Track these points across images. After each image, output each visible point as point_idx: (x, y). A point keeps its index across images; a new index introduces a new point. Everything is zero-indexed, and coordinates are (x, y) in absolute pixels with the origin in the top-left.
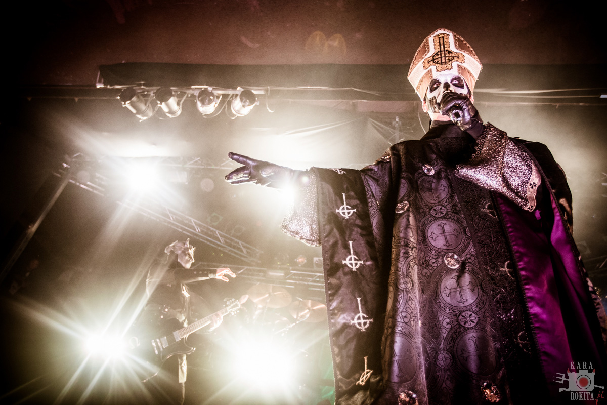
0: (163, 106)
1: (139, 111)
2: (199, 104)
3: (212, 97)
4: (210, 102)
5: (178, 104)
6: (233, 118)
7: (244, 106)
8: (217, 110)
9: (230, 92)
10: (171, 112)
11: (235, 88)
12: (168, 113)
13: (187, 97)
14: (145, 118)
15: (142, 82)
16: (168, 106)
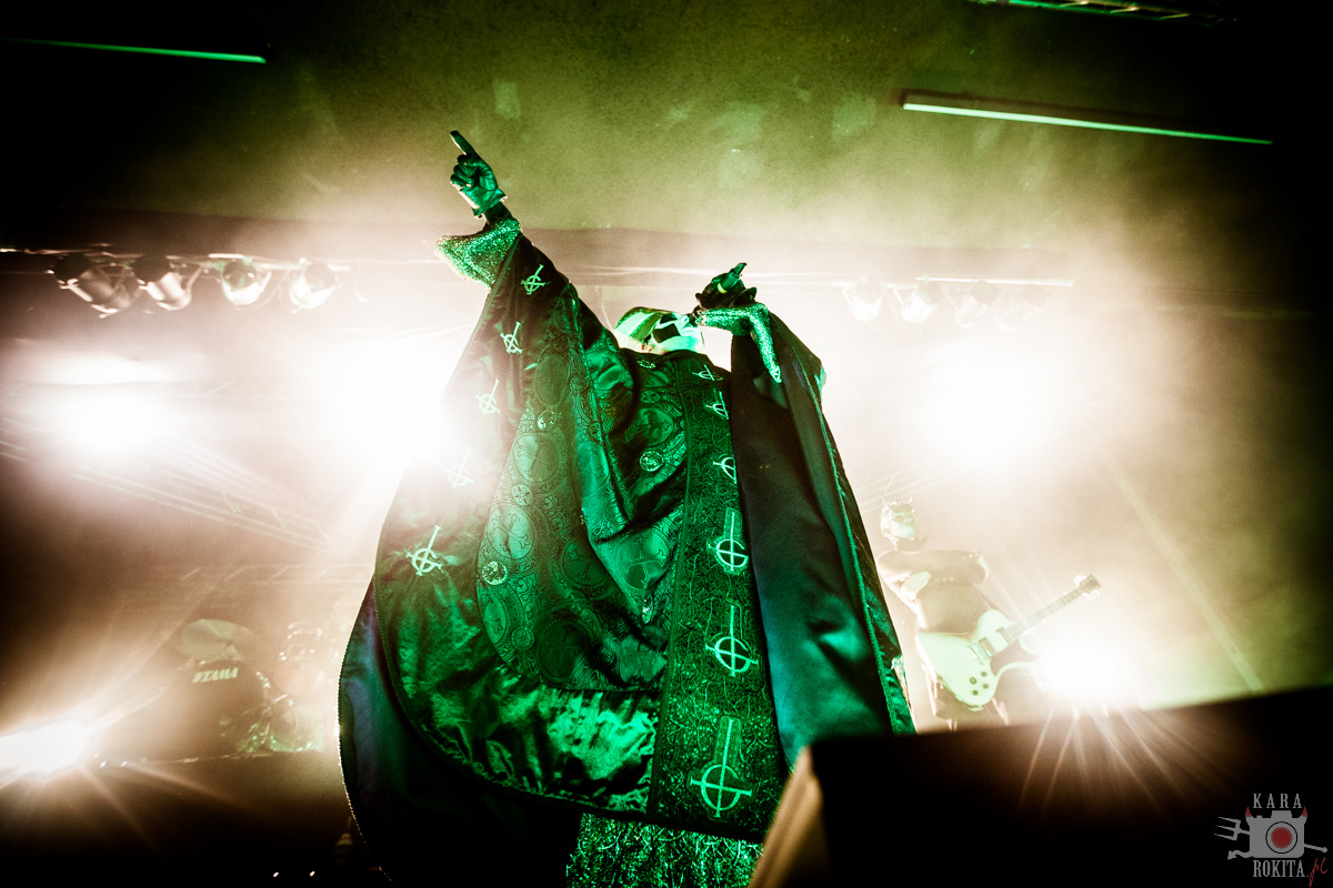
0: (151, 288)
1: (98, 299)
2: (226, 287)
3: (251, 275)
4: (248, 282)
5: (183, 285)
6: (294, 312)
7: (313, 291)
8: (262, 297)
9: (287, 267)
10: (169, 300)
11: (295, 260)
12: (163, 301)
13: (202, 274)
14: (112, 311)
15: (105, 245)
16: (162, 288)
